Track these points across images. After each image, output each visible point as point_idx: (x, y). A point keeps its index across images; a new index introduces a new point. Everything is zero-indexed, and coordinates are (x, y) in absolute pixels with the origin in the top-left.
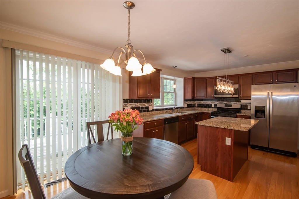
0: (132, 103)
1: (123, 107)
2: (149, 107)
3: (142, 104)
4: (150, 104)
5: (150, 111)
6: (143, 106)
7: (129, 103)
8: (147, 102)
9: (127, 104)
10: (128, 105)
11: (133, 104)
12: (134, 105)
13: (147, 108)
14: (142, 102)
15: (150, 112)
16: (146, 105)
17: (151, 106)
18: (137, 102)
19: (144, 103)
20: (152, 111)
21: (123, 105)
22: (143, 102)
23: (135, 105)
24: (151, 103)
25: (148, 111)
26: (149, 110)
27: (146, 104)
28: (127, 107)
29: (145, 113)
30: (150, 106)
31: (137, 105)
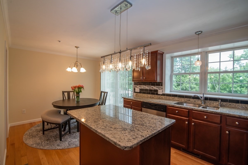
0: (140, 86)
1: (134, 87)
2: (159, 90)
3: (151, 87)
4: (160, 87)
6: (151, 89)
7: (139, 85)
8: (156, 86)
9: (137, 85)
10: (138, 86)
11: (142, 86)
12: (142, 87)
13: (157, 91)
14: (150, 85)
15: (158, 96)
16: (155, 88)
17: (161, 90)
18: (145, 85)
19: (152, 86)
20: (161, 95)
21: (134, 86)
22: (151, 85)
23: (144, 87)
24: (161, 87)
25: (157, 94)
26: (158, 94)
27: (155, 87)
28: (137, 88)
29: (152, 95)
31: (145, 87)
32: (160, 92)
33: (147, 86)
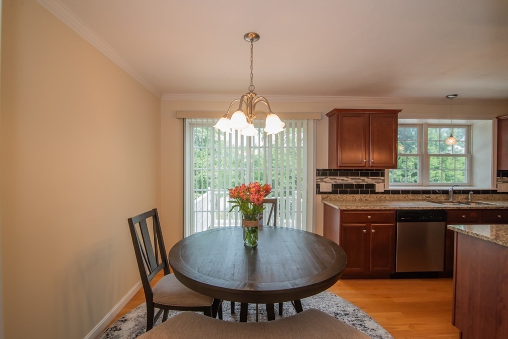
0: (334, 177)
1: (317, 182)
2: (377, 185)
3: (359, 179)
4: (380, 179)
5: (378, 193)
6: (361, 183)
7: (329, 176)
8: (371, 176)
9: (324, 177)
10: (328, 179)
11: (337, 178)
12: (339, 180)
13: (373, 186)
14: (358, 176)
15: (377, 195)
16: (368, 180)
17: (382, 184)
18: (346, 175)
19: (362, 178)
20: (382, 193)
21: (317, 179)
22: (361, 176)
23: (343, 180)
24: (382, 178)
25: (374, 192)
26: (376, 191)
27: (369, 178)
28: (324, 183)
29: (364, 195)
30: (378, 183)
31: (347, 181)
32: (379, 188)
33: (351, 178)
